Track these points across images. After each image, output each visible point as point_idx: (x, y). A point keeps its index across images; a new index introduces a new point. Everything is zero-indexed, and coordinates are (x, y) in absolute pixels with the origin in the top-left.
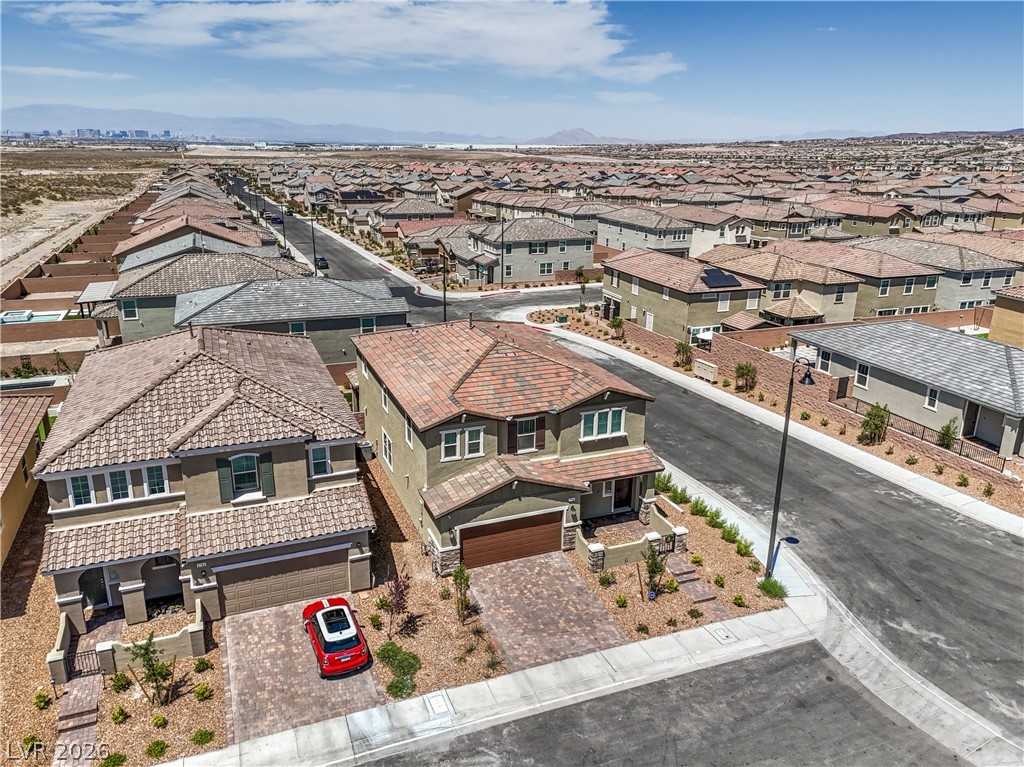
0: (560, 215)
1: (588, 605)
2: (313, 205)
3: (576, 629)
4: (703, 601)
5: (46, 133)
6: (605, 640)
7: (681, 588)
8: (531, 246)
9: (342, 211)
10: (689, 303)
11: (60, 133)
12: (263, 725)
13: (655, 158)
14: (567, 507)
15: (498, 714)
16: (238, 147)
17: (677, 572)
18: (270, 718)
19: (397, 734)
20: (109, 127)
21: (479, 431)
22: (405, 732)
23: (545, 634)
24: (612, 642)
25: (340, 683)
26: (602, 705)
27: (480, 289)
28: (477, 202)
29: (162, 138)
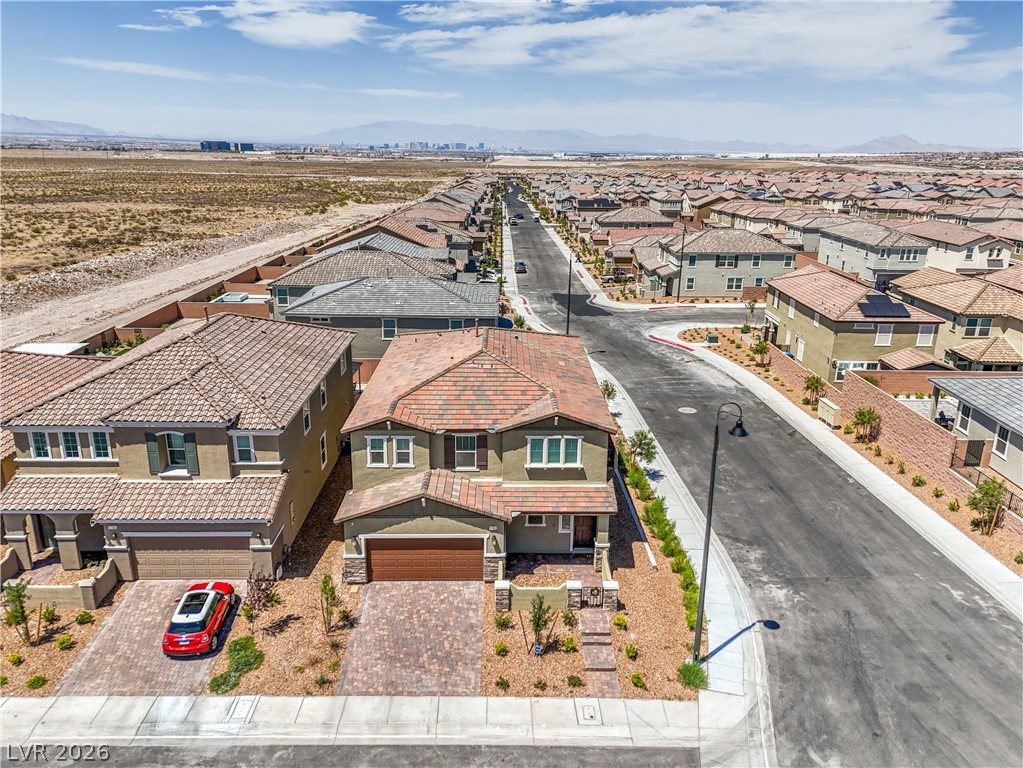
0: (791, 227)
1: (466, 644)
2: (559, 213)
3: (435, 668)
4: (597, 670)
5: (387, 146)
6: (455, 685)
7: (583, 651)
8: (719, 259)
9: (577, 218)
10: (836, 333)
11: (397, 146)
12: (88, 686)
13: (987, 168)
14: (487, 536)
15: (288, 734)
16: (538, 158)
17: (587, 631)
18: (99, 681)
19: (183, 728)
20: (435, 140)
21: (408, 441)
22: (191, 727)
23: (398, 665)
24: (460, 690)
25: (178, 664)
26: (393, 754)
27: (653, 301)
28: (715, 211)
29: (477, 150)
